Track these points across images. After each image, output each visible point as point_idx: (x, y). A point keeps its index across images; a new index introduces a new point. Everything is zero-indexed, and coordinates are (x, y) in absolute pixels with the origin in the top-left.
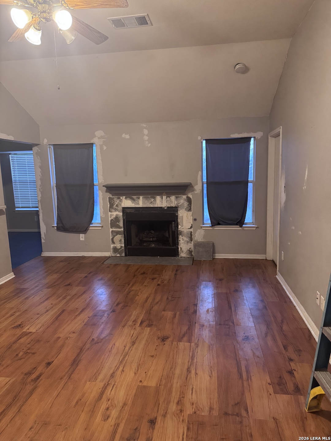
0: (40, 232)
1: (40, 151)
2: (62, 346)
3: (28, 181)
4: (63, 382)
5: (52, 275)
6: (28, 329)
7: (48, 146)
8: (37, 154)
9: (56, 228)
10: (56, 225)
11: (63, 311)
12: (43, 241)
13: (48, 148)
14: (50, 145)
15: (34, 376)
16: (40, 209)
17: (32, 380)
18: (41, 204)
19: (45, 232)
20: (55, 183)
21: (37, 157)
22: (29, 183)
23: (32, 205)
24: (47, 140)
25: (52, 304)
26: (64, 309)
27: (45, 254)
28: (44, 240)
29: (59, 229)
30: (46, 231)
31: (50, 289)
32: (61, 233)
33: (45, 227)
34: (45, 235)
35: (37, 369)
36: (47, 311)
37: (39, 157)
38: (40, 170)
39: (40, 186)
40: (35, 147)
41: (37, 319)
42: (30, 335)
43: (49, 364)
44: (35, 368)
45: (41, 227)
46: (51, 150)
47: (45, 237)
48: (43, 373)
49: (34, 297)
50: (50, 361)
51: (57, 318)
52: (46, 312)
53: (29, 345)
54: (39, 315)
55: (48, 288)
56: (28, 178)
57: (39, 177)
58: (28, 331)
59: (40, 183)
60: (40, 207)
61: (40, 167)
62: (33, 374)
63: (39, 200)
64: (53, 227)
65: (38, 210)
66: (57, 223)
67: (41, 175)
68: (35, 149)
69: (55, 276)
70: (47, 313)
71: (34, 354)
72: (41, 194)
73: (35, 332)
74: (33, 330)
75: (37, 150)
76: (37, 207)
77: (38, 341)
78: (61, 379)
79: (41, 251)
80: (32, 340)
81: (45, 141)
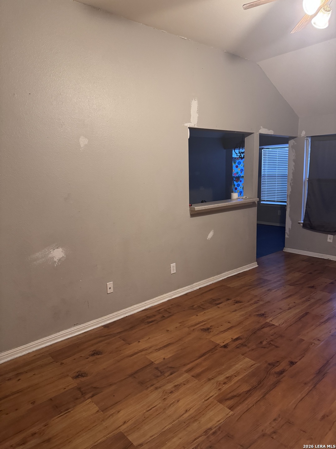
0: (285, 227)
1: (296, 144)
2: (306, 350)
3: (277, 175)
4: (307, 388)
5: (294, 273)
6: (271, 321)
7: (306, 138)
8: (293, 147)
9: (302, 225)
10: (303, 222)
11: (307, 314)
12: (286, 236)
13: (305, 141)
14: (307, 137)
15: (277, 369)
16: (288, 204)
17: (276, 373)
18: (290, 198)
19: (290, 228)
20: (308, 177)
21: (292, 150)
22: (277, 177)
23: (277, 199)
24: (305, 132)
25: (295, 303)
26: (308, 311)
27: (287, 250)
28: (288, 235)
29: (305, 226)
30: (292, 227)
31: (292, 287)
32: (308, 230)
33: (291, 223)
34: (289, 230)
35: (280, 363)
36: (290, 308)
37: (294, 151)
38: (294, 164)
39: (291, 180)
40: (291, 140)
41: (279, 314)
42: (273, 327)
43: (292, 363)
44: (278, 362)
45: (286, 222)
46: (308, 142)
47: (289, 232)
48: (286, 370)
49: (276, 291)
50: (294, 360)
51: (300, 319)
52: (288, 309)
53: (272, 337)
54: (281, 311)
55: (290, 285)
56: (277, 172)
57: (292, 171)
58: (271, 323)
59: (292, 177)
60: (288, 202)
61: (294, 161)
62: (277, 368)
63: (289, 194)
64: (300, 223)
65: (286, 205)
66: (304, 220)
67: (294, 169)
68: (291, 142)
69: (297, 275)
70: (290, 310)
71: (277, 347)
72: (291, 188)
73: (277, 326)
74: (276, 323)
75: (293, 143)
76: (285, 202)
77: (281, 336)
78: (305, 384)
79: (284, 246)
80: (275, 333)
81: (303, 133)
